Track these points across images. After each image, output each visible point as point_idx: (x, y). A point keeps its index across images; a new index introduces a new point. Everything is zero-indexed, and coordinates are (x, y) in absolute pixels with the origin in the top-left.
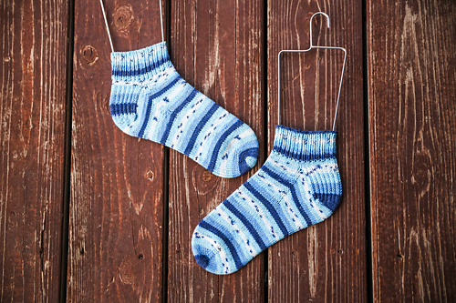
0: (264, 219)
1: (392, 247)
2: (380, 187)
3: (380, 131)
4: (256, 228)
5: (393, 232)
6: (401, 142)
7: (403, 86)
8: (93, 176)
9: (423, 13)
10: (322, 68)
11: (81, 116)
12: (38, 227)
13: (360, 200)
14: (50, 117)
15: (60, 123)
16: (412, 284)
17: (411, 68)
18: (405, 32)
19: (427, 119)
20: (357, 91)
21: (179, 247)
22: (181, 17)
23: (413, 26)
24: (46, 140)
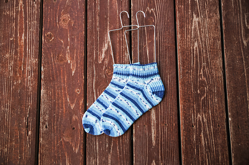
0: (132, 107)
1: (189, 122)
2: (184, 95)
3: (183, 70)
5: (190, 115)
6: (193, 74)
7: (193, 49)
8: (51, 92)
9: (201, 17)
10: (157, 41)
11: (46, 64)
12: (26, 116)
14: (31, 65)
15: (36, 68)
16: (199, 139)
17: (197, 42)
18: (193, 25)
19: (204, 64)
20: (173, 52)
22: (92, 19)
23: (197, 23)
24: (30, 75)
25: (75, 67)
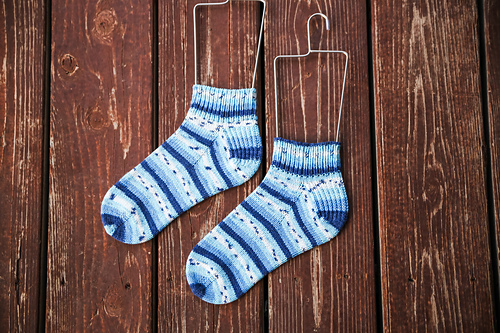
0: (264, 241)
1: (403, 271)
2: (389, 205)
3: (388, 144)
4: (256, 252)
5: (404, 254)
6: (411, 155)
7: (412, 94)
8: (74, 197)
9: (432, 15)
10: (324, 76)
11: (60, 132)
12: (13, 256)
13: (367, 220)
14: (25, 133)
15: (36, 140)
16: (424, 310)
17: (421, 75)
18: (413, 36)
19: (438, 130)
20: (362, 101)
21: (170, 275)
22: (169, 21)
23: (422, 29)
24: (22, 159)
25: (130, 138)
